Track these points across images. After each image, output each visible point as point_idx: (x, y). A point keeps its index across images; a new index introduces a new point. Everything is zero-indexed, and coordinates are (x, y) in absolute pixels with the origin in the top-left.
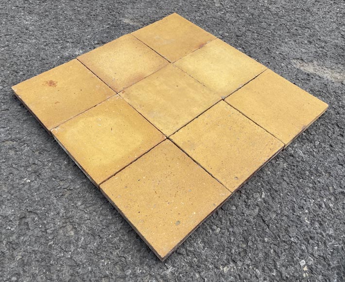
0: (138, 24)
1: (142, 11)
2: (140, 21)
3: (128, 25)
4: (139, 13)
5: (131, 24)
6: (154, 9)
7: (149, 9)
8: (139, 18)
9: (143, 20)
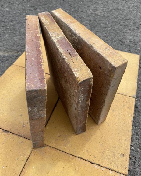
0: (12, 53)
1: (10, 41)
2: (13, 50)
3: (4, 56)
4: (9, 44)
5: (6, 55)
6: (19, 37)
7: (15, 38)
8: (10, 47)
9: (15, 48)
